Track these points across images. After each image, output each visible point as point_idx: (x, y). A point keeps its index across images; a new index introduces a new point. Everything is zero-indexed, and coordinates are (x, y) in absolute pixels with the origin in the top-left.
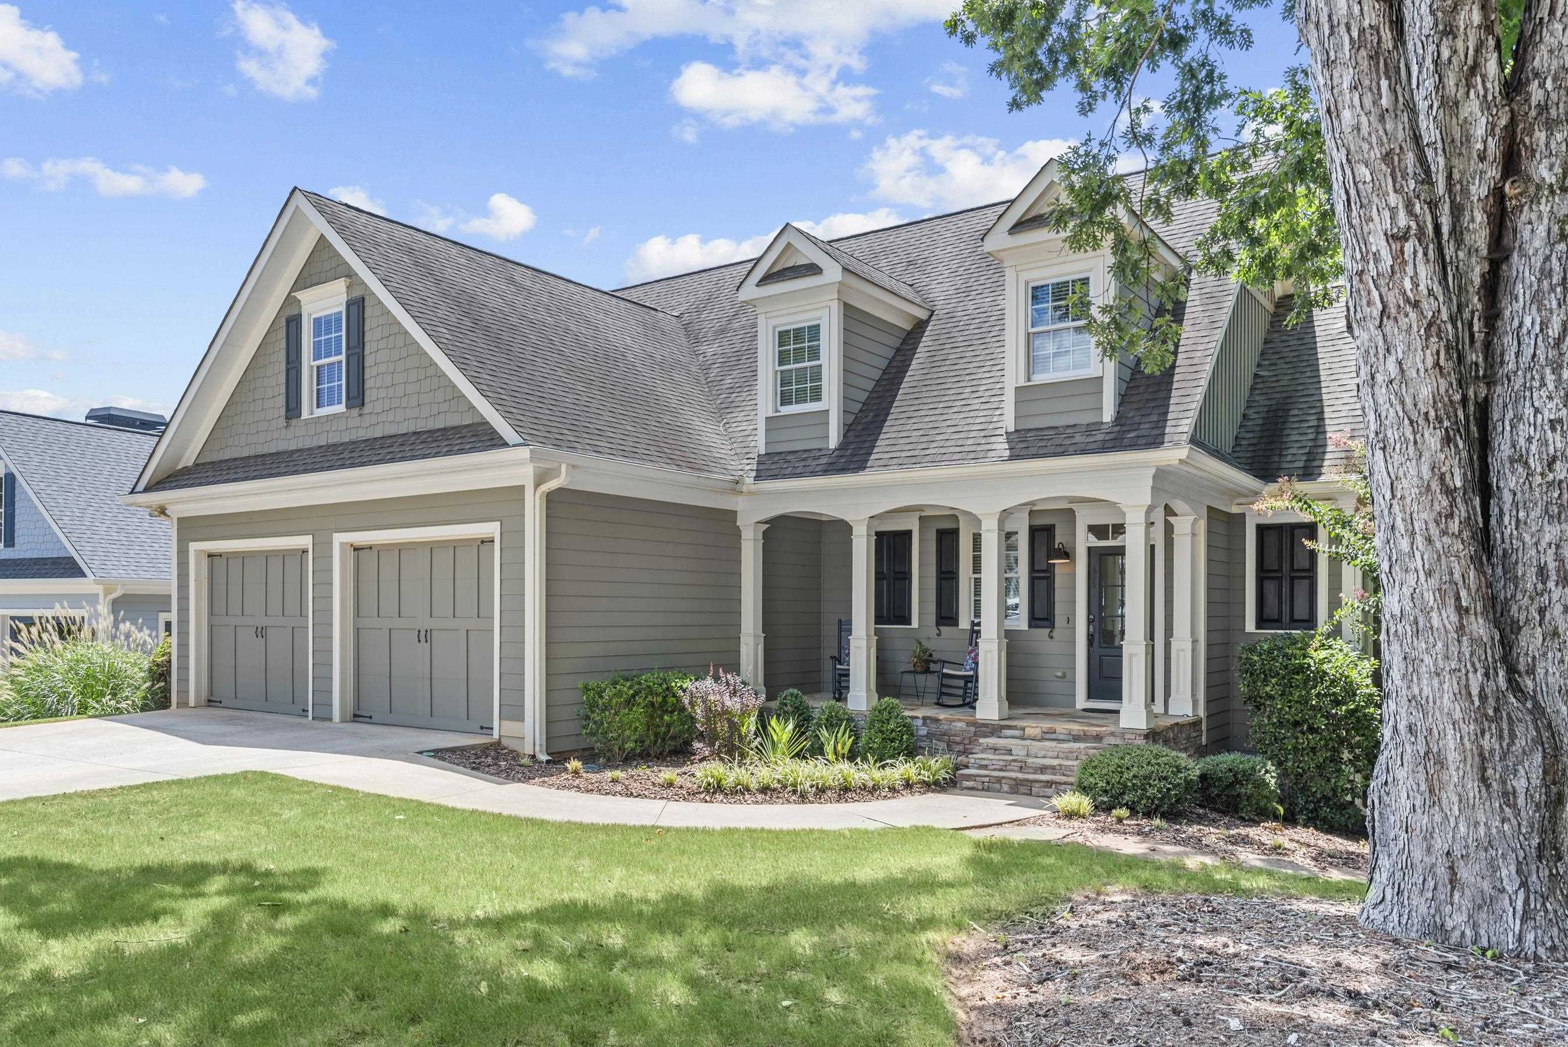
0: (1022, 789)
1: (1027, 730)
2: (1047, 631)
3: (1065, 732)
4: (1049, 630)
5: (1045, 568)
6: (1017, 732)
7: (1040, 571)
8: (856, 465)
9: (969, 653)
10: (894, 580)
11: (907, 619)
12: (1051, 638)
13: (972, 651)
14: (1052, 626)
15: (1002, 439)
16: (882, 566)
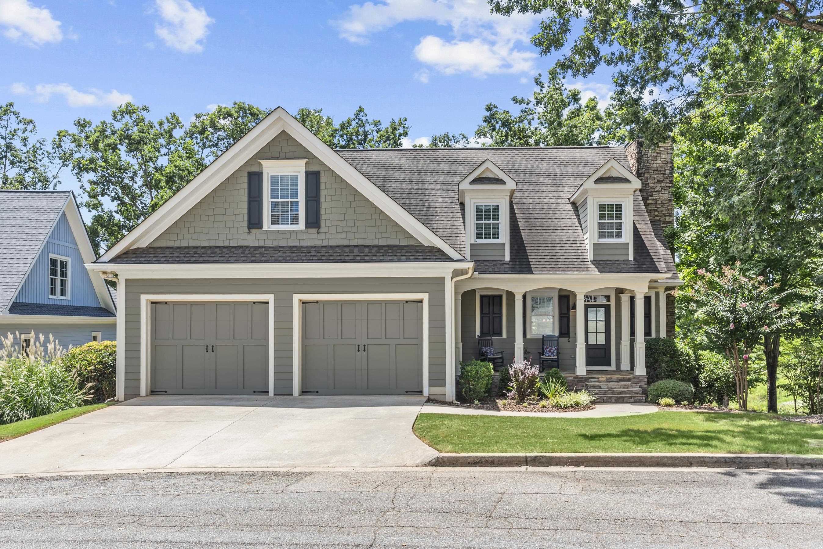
2: (567, 338)
5: (566, 312)
6: (596, 380)
7: (564, 314)
8: (527, 270)
9: (546, 349)
10: (494, 317)
11: (500, 334)
12: (569, 341)
13: (547, 348)
14: (569, 337)
15: (590, 263)
16: (486, 311)
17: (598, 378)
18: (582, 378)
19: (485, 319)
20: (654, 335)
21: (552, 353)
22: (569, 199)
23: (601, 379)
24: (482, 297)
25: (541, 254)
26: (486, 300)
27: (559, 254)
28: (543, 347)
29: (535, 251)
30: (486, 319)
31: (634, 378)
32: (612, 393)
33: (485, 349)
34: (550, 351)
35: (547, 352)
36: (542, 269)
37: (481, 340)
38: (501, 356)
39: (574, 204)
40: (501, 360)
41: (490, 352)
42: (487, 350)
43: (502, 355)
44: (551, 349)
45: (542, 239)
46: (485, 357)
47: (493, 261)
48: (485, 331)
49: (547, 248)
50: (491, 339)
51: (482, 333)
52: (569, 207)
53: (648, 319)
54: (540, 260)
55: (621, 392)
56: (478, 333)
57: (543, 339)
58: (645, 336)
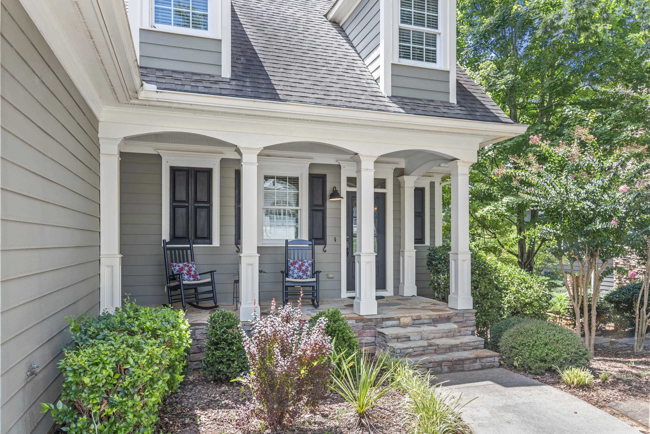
0: (458, 367)
1: (401, 319)
2: (322, 246)
3: (427, 317)
4: (323, 246)
5: (321, 203)
6: (395, 322)
7: (317, 206)
8: (269, 96)
9: (292, 264)
10: (196, 208)
11: (208, 239)
12: (325, 251)
13: (295, 263)
14: (325, 244)
15: (387, 100)
16: (181, 195)
17: (399, 319)
18: (370, 320)
19: (178, 210)
20: (427, 242)
21: (304, 272)
22: (326, 16)
23: (404, 320)
24: (174, 171)
25: (294, 76)
26: (181, 178)
27: (328, 80)
28: (287, 262)
29: (281, 70)
30: (181, 212)
31: (456, 315)
32: (436, 352)
33: (176, 268)
34: (300, 269)
35: (294, 271)
36: (301, 99)
37: (171, 249)
38: (209, 280)
39: (335, 23)
40: (209, 288)
41: (189, 273)
42: (182, 269)
43: (212, 277)
44: (302, 265)
45: (292, 57)
46: (177, 283)
47: (193, 74)
48: (180, 233)
49: (303, 69)
50: (191, 248)
51: (174, 238)
52: (328, 26)
53: (420, 219)
54: (293, 85)
55: (451, 348)
56: (166, 235)
57: (286, 247)
58: (415, 244)
